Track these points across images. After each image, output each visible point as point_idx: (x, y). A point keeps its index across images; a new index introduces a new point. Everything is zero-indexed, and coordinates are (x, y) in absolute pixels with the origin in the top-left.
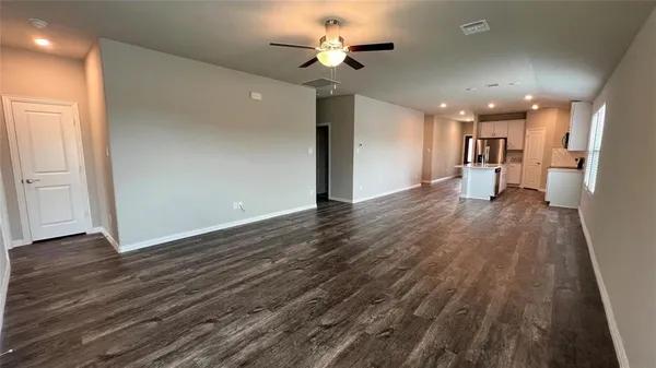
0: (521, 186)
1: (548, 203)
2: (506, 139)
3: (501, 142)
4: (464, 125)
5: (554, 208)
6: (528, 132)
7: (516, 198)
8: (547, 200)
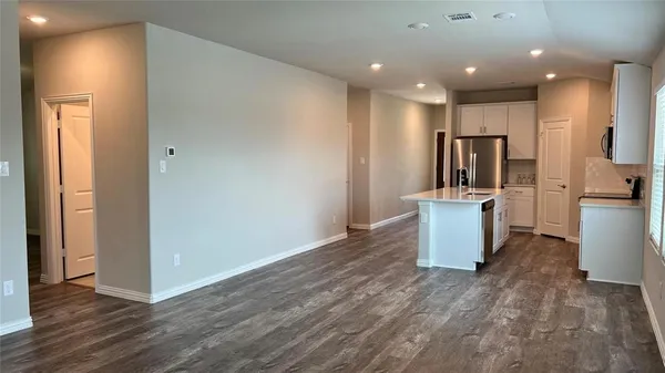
0: (537, 232)
1: (585, 274)
2: (505, 138)
3: (498, 143)
4: (433, 111)
5: (597, 288)
6: (541, 124)
7: (527, 262)
8: (583, 267)
